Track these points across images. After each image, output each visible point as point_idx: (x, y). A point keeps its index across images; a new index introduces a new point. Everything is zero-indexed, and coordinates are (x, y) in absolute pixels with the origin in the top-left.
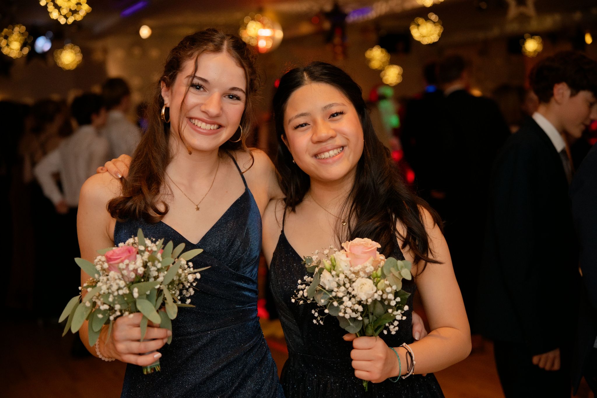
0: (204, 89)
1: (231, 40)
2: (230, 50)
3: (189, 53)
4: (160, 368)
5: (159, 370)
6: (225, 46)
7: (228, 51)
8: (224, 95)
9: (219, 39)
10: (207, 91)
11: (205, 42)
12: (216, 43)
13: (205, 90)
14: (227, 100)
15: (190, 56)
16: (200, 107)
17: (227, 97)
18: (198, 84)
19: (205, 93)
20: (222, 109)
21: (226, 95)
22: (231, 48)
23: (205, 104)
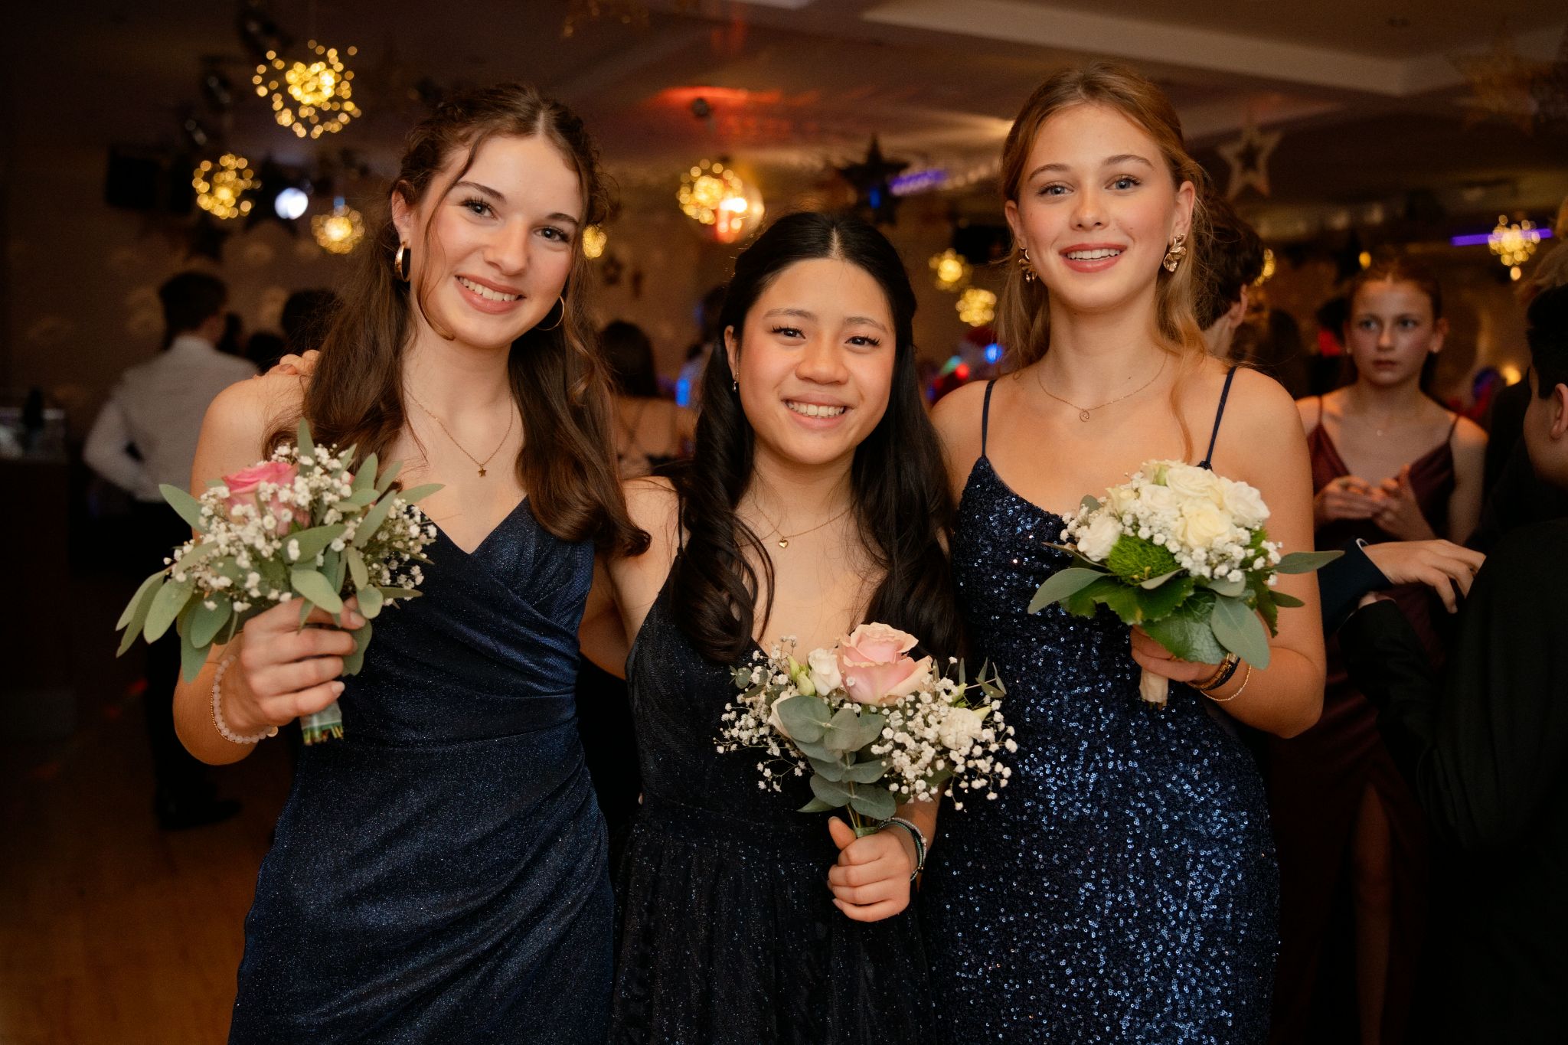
0: (492, 213)
1: (552, 112)
2: (552, 131)
3: (462, 133)
4: (342, 731)
5: (340, 735)
6: (541, 122)
7: (549, 134)
8: (534, 230)
9: (527, 107)
10: (498, 217)
11: (499, 111)
12: (521, 115)
13: (494, 216)
14: (539, 239)
15: (464, 139)
16: (483, 253)
17: (540, 233)
18: (482, 201)
19: (494, 221)
20: (529, 259)
21: (538, 228)
22: (554, 129)
23: (493, 248)
